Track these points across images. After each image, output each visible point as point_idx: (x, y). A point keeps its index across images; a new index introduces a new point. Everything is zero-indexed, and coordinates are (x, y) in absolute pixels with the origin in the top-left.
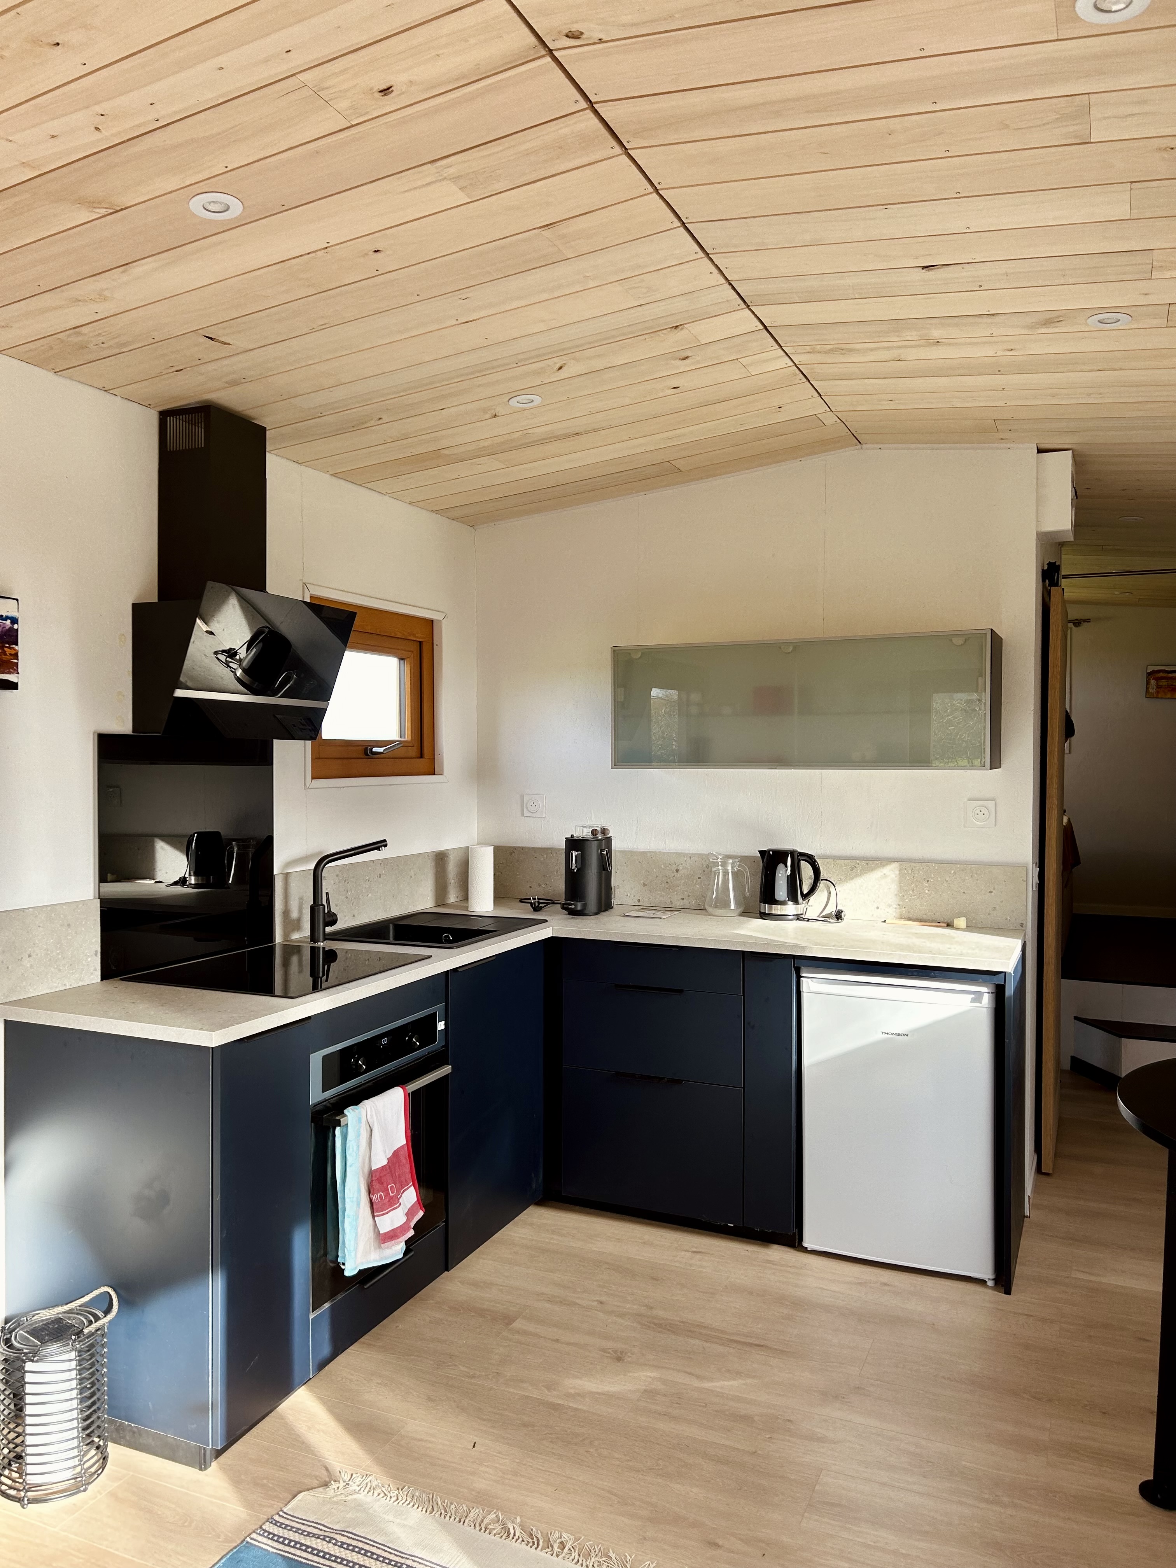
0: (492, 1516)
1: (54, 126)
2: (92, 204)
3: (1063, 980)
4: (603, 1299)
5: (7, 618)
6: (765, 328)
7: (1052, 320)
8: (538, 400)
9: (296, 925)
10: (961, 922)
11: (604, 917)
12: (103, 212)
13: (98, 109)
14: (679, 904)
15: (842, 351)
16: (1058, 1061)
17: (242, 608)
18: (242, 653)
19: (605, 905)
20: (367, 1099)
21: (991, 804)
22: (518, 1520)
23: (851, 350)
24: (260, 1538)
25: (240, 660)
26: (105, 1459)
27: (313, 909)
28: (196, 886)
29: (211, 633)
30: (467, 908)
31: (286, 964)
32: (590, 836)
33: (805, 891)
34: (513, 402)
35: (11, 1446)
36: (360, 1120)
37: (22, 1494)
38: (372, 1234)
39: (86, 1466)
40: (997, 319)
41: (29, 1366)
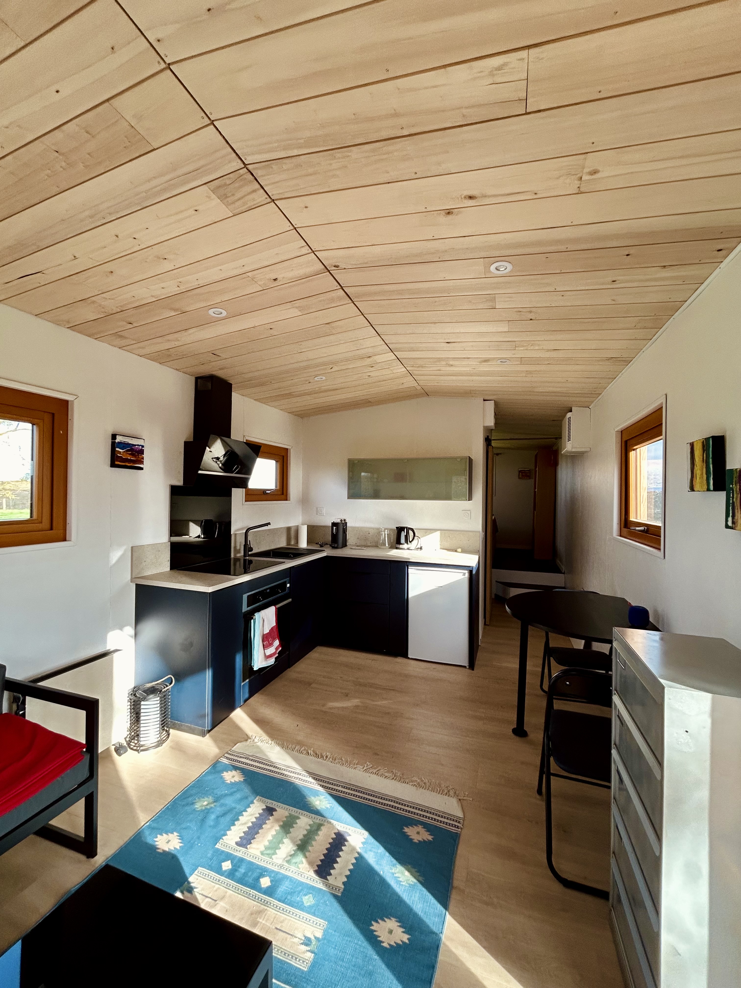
0: (303, 748)
1: (163, 285)
2: (175, 310)
3: (493, 569)
4: (342, 676)
5: (140, 445)
6: (398, 358)
7: (487, 360)
8: (324, 378)
9: (239, 551)
10: (459, 550)
11: (344, 549)
12: (179, 313)
13: (179, 280)
14: (370, 545)
15: (422, 367)
16: (491, 596)
17: (222, 444)
18: (222, 459)
19: (345, 545)
20: (263, 610)
21: (469, 512)
22: (312, 749)
23: (425, 367)
24: (224, 759)
25: (221, 461)
26: (169, 735)
27: (244, 546)
28: (204, 538)
29: (211, 451)
30: (297, 546)
31: (235, 565)
32: (340, 522)
33: (411, 540)
34: (316, 379)
35: (135, 731)
36: (260, 617)
37: (138, 748)
38: (263, 656)
39: (162, 737)
40: (470, 359)
41: (142, 703)
